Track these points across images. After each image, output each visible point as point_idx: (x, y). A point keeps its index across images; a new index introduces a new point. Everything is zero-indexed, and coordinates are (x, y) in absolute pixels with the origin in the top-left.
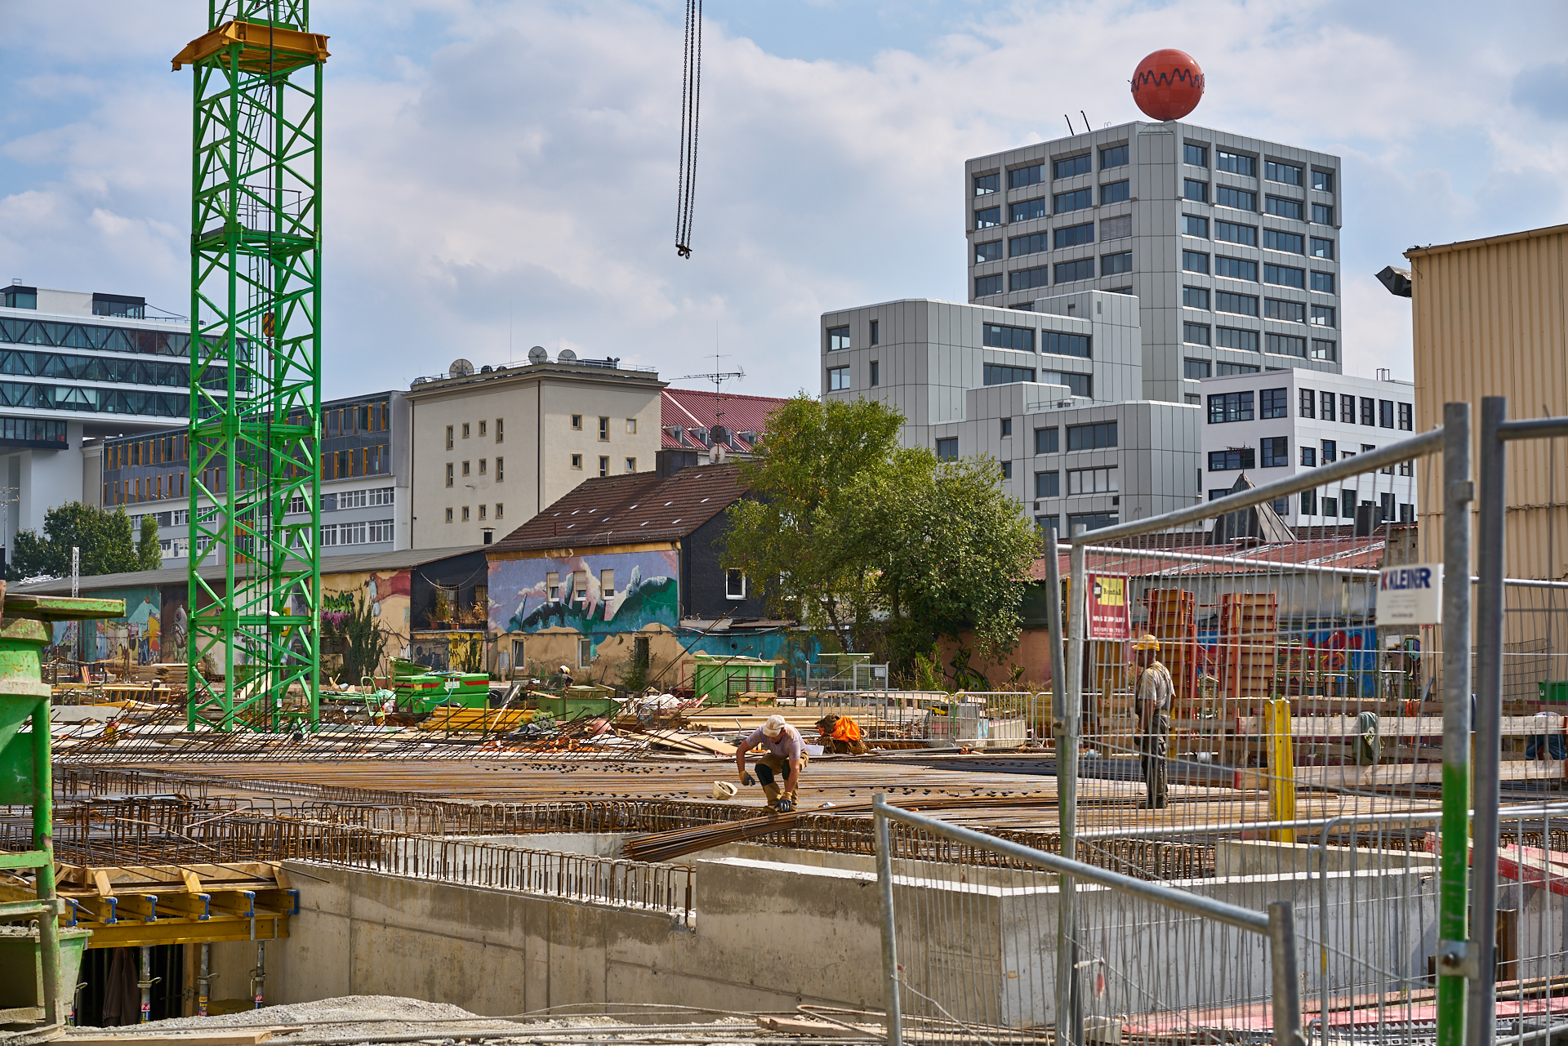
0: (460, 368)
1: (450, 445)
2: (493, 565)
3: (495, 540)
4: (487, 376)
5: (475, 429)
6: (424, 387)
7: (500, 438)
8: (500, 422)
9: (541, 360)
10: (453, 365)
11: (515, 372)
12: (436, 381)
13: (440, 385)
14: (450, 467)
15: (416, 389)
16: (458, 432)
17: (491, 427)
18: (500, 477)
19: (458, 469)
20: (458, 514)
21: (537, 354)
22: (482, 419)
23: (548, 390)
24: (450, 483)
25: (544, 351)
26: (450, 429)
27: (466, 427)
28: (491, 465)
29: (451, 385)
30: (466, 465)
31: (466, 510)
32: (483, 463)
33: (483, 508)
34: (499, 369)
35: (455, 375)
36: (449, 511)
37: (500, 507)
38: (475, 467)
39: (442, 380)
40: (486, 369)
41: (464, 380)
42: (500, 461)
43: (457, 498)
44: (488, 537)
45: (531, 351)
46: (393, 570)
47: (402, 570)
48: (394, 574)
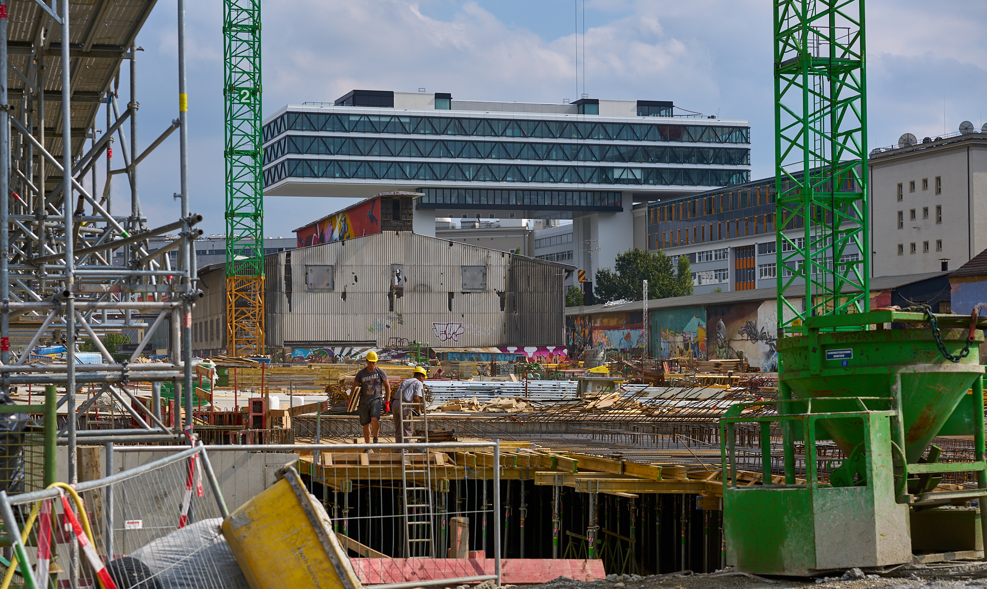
0: (907, 140)
1: (900, 197)
2: (955, 287)
3: (952, 268)
4: (928, 145)
5: (919, 185)
6: (880, 155)
7: (939, 191)
8: (938, 179)
9: (969, 131)
10: (901, 138)
11: (950, 141)
12: (888, 151)
13: (892, 153)
14: (900, 214)
15: (874, 157)
16: (906, 188)
17: (932, 184)
18: (939, 220)
19: (907, 216)
20: (907, 248)
21: (966, 127)
22: (925, 177)
23: (975, 154)
24: (901, 225)
25: (971, 124)
26: (900, 186)
27: (913, 184)
28: (932, 212)
29: (900, 153)
30: (913, 212)
31: (913, 246)
32: (926, 210)
33: (926, 244)
34: (936, 140)
35: (903, 146)
36: (901, 247)
37: (939, 243)
38: (919, 213)
39: (892, 150)
40: (927, 140)
41: (910, 149)
42: (939, 208)
43: (907, 236)
44: (944, 266)
45: (961, 125)
46: (878, 291)
47: (885, 291)
48: (878, 294)
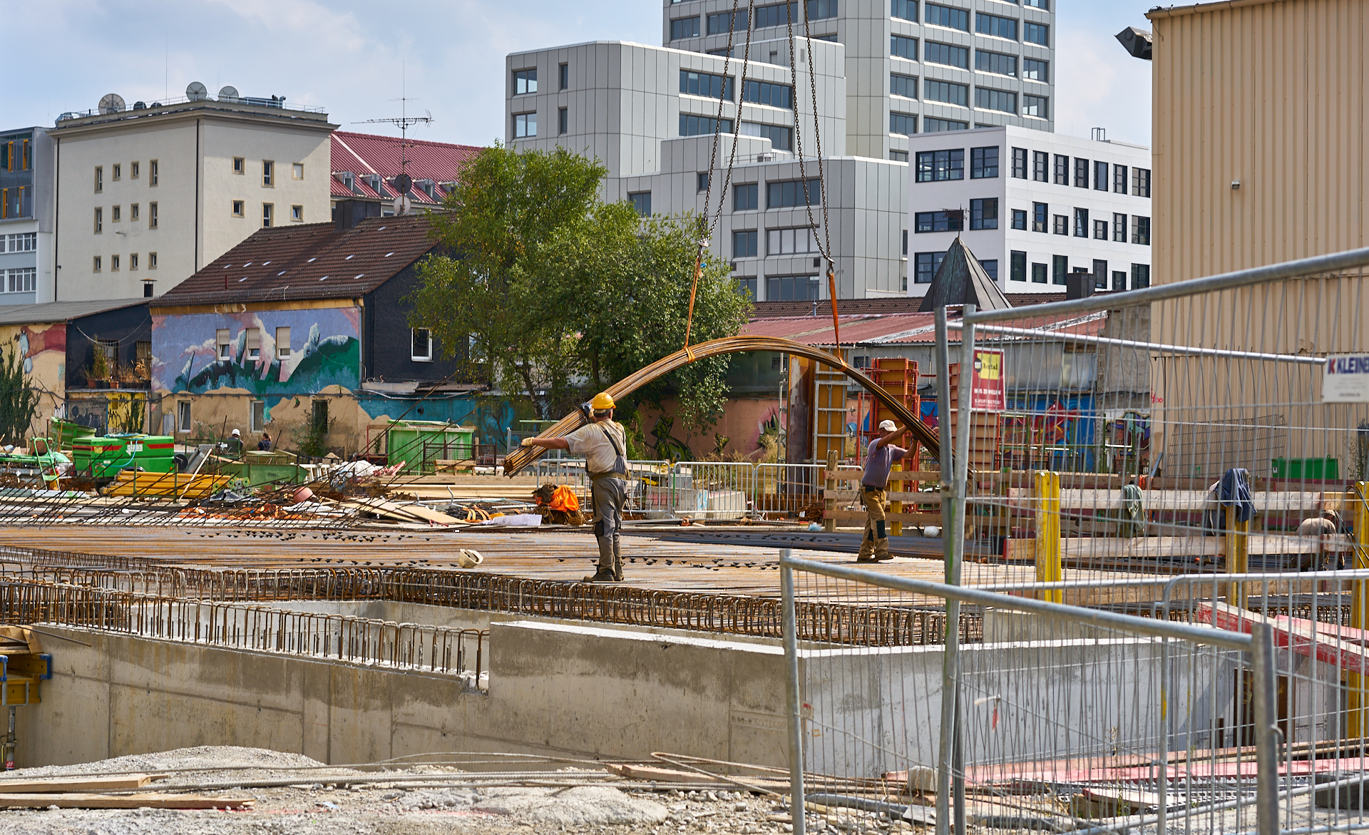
0: (111, 104)
1: (99, 188)
2: (157, 320)
3: (158, 292)
4: (141, 113)
5: (126, 170)
6: (71, 123)
7: (154, 181)
8: (154, 164)
9: (200, 97)
10: (103, 100)
11: (172, 109)
12: (83, 117)
13: (88, 121)
14: (99, 211)
15: (62, 125)
16: (108, 173)
17: (145, 169)
18: (154, 224)
19: (107, 215)
20: (107, 263)
21: (196, 90)
22: (135, 160)
23: (208, 130)
24: (99, 229)
25: (203, 87)
26: (99, 170)
27: (117, 168)
28: (145, 211)
29: (100, 122)
30: (117, 210)
31: (116, 259)
32: (135, 208)
33: (135, 258)
34: (153, 106)
35: (105, 111)
36: (98, 260)
37: (153, 257)
38: (126, 212)
39: (89, 116)
40: (139, 106)
41: (115, 117)
42: (154, 206)
43: (107, 245)
44: (148, 290)
45: (190, 87)
46: (47, 323)
47: (57, 323)
48: (47, 328)
